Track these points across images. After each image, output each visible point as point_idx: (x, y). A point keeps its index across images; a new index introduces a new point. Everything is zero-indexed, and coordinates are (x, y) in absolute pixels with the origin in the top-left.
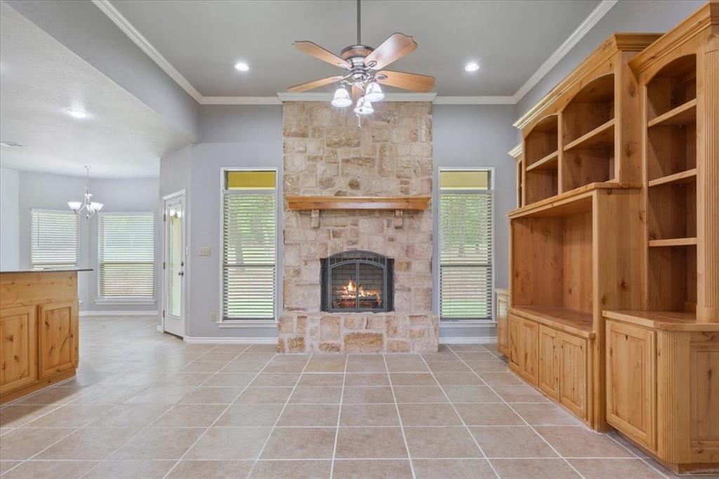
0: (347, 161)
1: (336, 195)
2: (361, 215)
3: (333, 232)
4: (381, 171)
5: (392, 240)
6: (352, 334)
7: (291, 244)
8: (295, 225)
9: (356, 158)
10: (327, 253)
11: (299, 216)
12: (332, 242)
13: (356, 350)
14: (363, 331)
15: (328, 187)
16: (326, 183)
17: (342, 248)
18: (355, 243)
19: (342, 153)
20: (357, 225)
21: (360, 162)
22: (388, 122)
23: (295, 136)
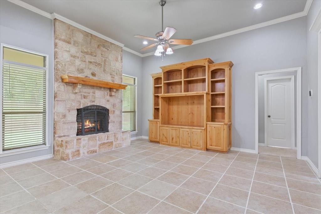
0: (91, 62)
1: (85, 77)
2: (97, 89)
3: (84, 96)
4: (104, 70)
5: (108, 101)
6: (102, 143)
7: (61, 101)
8: (63, 90)
9: (95, 62)
10: (80, 106)
11: (65, 85)
12: (83, 101)
14: (106, 141)
15: (81, 73)
16: (81, 71)
17: (88, 104)
18: (94, 102)
19: (88, 58)
20: (95, 93)
21: (96, 64)
22: (108, 50)
23: (64, 41)
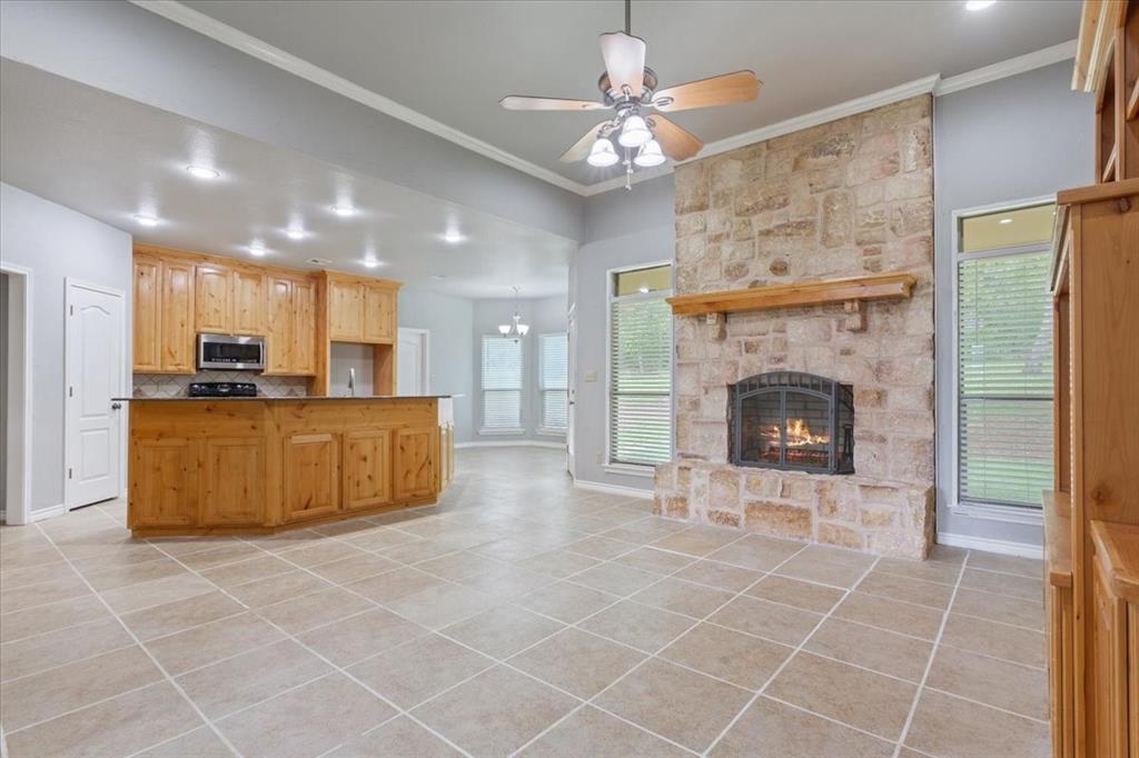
0: (767, 233)
1: (750, 287)
2: (790, 316)
3: (746, 344)
4: (826, 238)
5: (846, 352)
6: (758, 502)
7: (687, 365)
8: (692, 337)
9: (782, 226)
10: (737, 377)
11: (696, 323)
12: (743, 360)
13: (764, 529)
14: (777, 500)
15: (737, 277)
16: (736, 271)
17: (760, 368)
18: (780, 360)
19: (759, 222)
20: (783, 332)
21: (789, 230)
22: (838, 153)
23: (691, 211)
